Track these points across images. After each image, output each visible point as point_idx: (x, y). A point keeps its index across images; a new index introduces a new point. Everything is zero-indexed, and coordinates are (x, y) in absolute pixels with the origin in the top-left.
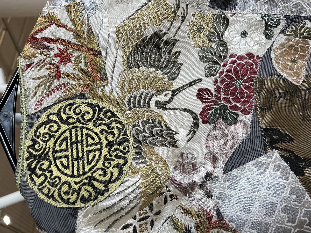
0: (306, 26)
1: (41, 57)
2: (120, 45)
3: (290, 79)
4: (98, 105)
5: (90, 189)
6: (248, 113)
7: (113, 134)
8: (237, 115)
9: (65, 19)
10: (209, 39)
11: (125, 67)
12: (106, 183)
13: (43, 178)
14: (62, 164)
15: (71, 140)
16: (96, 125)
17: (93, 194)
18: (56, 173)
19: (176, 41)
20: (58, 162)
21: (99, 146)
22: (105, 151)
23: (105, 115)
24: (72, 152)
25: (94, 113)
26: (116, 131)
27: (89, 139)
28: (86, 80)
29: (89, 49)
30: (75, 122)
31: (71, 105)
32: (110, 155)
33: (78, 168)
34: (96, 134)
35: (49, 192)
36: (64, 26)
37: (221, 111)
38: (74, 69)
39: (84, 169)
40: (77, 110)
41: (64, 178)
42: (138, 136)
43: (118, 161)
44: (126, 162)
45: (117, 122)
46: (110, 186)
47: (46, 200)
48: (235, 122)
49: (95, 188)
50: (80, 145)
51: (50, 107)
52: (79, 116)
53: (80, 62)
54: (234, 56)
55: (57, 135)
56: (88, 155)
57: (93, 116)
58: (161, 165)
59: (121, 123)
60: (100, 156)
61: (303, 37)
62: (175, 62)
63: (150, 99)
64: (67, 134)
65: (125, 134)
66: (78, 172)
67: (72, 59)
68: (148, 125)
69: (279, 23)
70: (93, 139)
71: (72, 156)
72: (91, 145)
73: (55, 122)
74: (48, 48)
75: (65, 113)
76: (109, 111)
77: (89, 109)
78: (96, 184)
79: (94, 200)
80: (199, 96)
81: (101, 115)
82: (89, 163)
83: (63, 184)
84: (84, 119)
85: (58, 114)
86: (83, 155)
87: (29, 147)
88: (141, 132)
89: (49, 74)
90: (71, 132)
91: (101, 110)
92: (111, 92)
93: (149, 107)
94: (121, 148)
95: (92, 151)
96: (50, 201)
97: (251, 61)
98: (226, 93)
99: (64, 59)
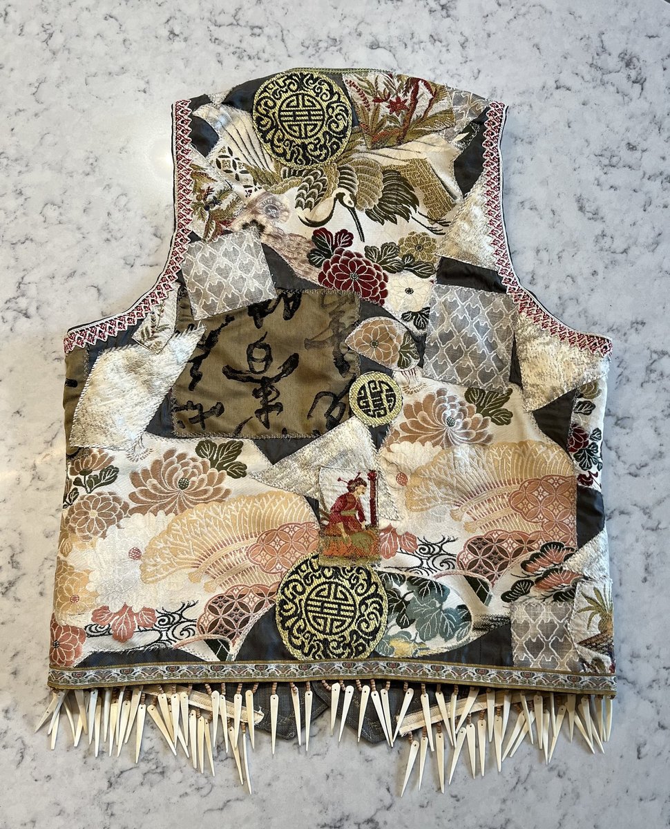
0: (413, 360)
1: (397, 85)
2: (407, 163)
3: (353, 333)
4: (344, 137)
5: (268, 126)
6: (320, 280)
7: (315, 149)
8: (319, 266)
9: (438, 107)
10: (407, 256)
11: (384, 167)
12: (272, 141)
13: (282, 84)
14: (291, 102)
15: (313, 110)
16: (325, 133)
17: (264, 129)
18: (284, 96)
19: (407, 219)
20: (295, 98)
21: (304, 136)
22: (299, 141)
23: (334, 143)
24: (301, 111)
25: (336, 133)
26: (318, 153)
27: (312, 127)
28: (372, 127)
29: (405, 131)
30: (328, 114)
31: (346, 111)
32: (294, 146)
33: (286, 116)
34: (316, 134)
35: (269, 89)
36: (430, 105)
37: (325, 250)
38: (383, 116)
39: (285, 121)
40: (339, 117)
41: (279, 103)
42: (311, 175)
43: (289, 153)
44: (287, 161)
45: (327, 155)
46: (269, 144)
47: (263, 86)
48: (311, 263)
49: (268, 131)
50: (307, 118)
51: (347, 94)
52: (334, 118)
53: (391, 122)
54: (386, 279)
55: (319, 99)
56: (297, 125)
57: (334, 132)
58: (279, 188)
59: (325, 159)
60: (295, 137)
61: (401, 355)
62: (387, 218)
63: (347, 188)
64: (318, 107)
65: (314, 162)
66: (282, 116)
67: (394, 114)
68: (322, 185)
69: (418, 328)
70: (311, 131)
71: (298, 111)
72: (305, 129)
73: (330, 99)
74: (407, 91)
75: (338, 106)
76: (338, 147)
77: (341, 128)
78: (273, 131)
79: (258, 129)
80: (344, 232)
81: (334, 139)
82: (290, 126)
83: (274, 101)
84: (331, 123)
85: (339, 100)
86: (298, 121)
87: (312, 75)
88: (315, 178)
89: (379, 92)
90: (319, 110)
91: (340, 139)
92: (358, 151)
93: (339, 186)
94: (300, 157)
95: (300, 129)
96: (262, 88)
97: (378, 293)
98: (345, 262)
99: (394, 107)
